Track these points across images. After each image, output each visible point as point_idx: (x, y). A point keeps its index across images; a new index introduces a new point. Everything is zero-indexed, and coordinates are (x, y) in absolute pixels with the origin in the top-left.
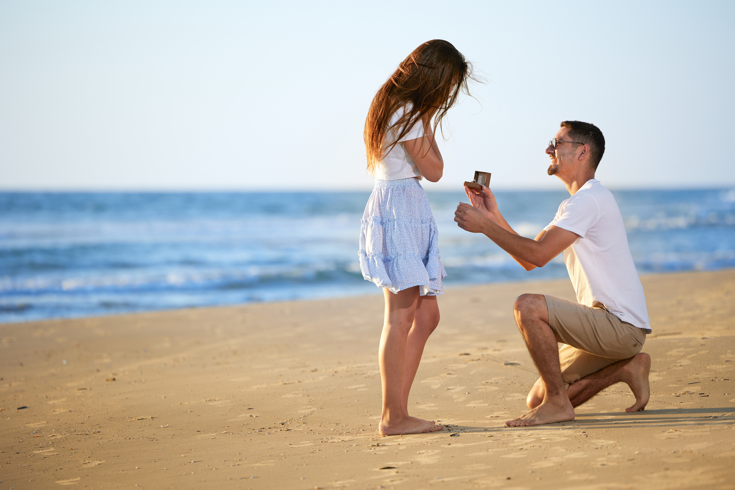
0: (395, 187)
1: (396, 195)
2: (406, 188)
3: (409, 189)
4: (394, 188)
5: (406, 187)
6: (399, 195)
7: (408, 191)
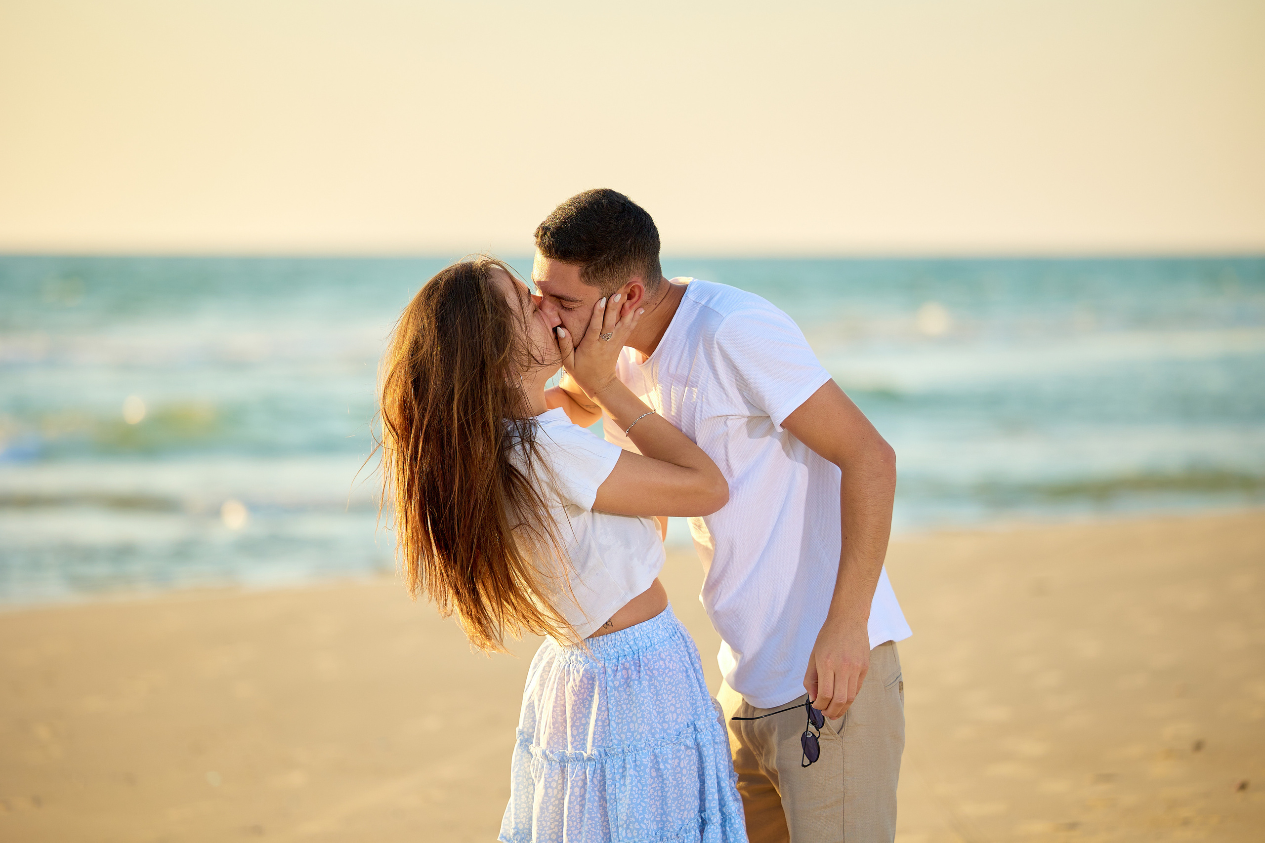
0: (609, 664)
1: (620, 686)
2: (641, 657)
3: (651, 657)
4: (607, 665)
5: (641, 653)
6: (626, 682)
7: (652, 662)
